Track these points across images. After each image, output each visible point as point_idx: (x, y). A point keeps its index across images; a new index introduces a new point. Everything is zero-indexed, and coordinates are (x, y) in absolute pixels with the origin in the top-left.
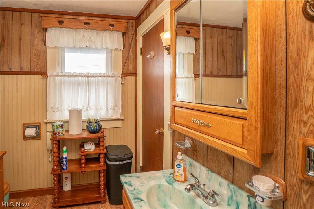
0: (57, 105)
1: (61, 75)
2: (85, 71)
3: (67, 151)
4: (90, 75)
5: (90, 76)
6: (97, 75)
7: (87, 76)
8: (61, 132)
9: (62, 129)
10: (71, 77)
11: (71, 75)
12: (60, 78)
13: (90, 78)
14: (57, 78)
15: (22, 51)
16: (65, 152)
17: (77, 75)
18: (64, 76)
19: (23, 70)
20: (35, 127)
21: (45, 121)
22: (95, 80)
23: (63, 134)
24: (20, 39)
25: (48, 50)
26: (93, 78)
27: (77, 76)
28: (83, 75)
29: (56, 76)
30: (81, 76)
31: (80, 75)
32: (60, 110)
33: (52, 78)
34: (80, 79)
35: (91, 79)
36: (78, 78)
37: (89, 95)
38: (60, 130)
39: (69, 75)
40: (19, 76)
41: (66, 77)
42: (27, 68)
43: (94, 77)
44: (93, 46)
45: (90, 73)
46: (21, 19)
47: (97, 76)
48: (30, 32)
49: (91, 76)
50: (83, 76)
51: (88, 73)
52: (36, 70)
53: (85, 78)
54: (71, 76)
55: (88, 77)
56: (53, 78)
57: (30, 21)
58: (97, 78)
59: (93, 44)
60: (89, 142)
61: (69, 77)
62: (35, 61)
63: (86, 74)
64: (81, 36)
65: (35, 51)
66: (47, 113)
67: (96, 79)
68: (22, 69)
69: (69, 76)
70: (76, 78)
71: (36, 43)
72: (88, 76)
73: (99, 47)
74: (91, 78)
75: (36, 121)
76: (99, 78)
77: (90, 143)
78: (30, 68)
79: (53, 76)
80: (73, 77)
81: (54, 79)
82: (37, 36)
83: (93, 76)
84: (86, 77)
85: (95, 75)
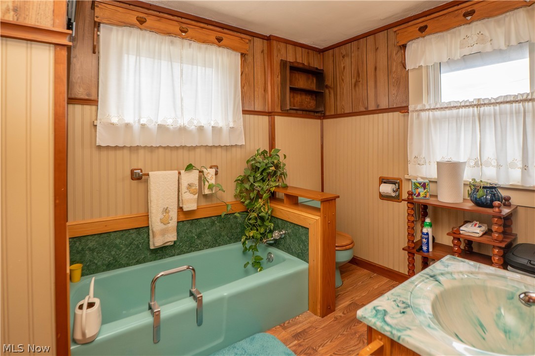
0: (423, 155)
1: (429, 108)
2: (471, 98)
3: (431, 225)
4: (482, 102)
5: (482, 104)
6: (498, 101)
7: (475, 105)
8: (422, 194)
9: (424, 189)
10: (446, 110)
11: (446, 106)
12: (427, 112)
13: (482, 109)
14: (423, 114)
15: (378, 84)
16: (427, 225)
17: (456, 105)
18: (434, 109)
19: (380, 108)
20: (394, 183)
21: (407, 177)
22: (494, 109)
23: (427, 198)
24: (376, 69)
25: (410, 74)
26: (489, 107)
27: (455, 107)
28: (468, 104)
29: (421, 110)
30: (463, 106)
31: (463, 104)
32: (427, 162)
33: (415, 114)
34: (462, 111)
35: (484, 109)
36: (457, 110)
37: (480, 138)
38: (421, 190)
39: (442, 106)
40: (376, 116)
41: (437, 110)
42: (384, 105)
43: (492, 106)
44: (489, 48)
45: (483, 98)
46: (375, 44)
47: (497, 103)
48: (387, 56)
49: (485, 104)
50: (467, 106)
51: (479, 100)
52: (395, 106)
53: (471, 109)
54: (446, 108)
55: (478, 106)
56: (417, 113)
57: (386, 42)
58: (500, 107)
59: (489, 43)
60: (475, 222)
61: (442, 110)
62: (394, 94)
63: (473, 102)
64: (463, 36)
65: (394, 80)
66: (409, 165)
67: (497, 108)
68: (378, 106)
69: (442, 108)
70: (455, 111)
71: (394, 69)
72: (479, 104)
73: (503, 46)
74: (486, 108)
75: (396, 176)
76: (503, 106)
77: (476, 224)
78: (387, 105)
79: (417, 111)
80: (449, 110)
81: (418, 115)
82: (395, 59)
83: (490, 104)
84: (473, 107)
85: (493, 101)
